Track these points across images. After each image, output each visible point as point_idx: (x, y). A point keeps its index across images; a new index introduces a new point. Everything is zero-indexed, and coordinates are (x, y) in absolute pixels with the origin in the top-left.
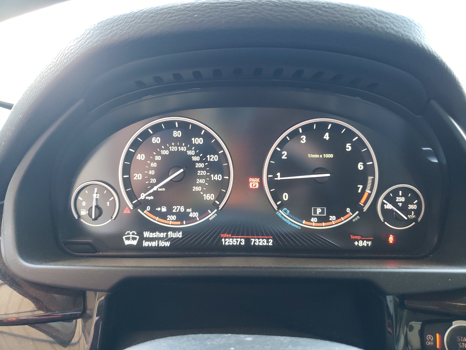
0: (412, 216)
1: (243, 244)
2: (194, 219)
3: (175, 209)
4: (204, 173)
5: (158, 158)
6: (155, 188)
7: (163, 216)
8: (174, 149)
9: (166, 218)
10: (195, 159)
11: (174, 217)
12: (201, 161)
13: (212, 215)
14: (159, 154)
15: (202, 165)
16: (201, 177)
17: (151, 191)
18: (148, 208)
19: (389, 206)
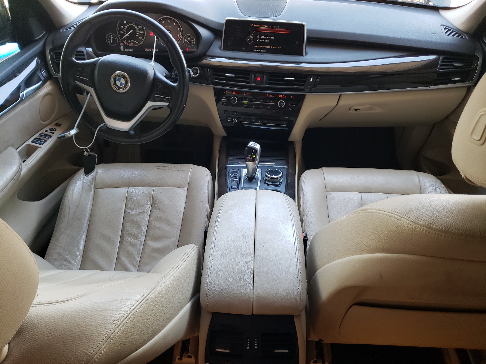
0: (193, 43)
1: (150, 50)
2: (137, 44)
3: (132, 41)
4: (138, 31)
5: (126, 27)
6: (126, 35)
7: (129, 43)
8: (130, 24)
9: (130, 44)
10: (136, 27)
11: (132, 43)
12: (137, 28)
13: (142, 43)
14: (126, 26)
15: (137, 29)
16: (138, 32)
17: (125, 36)
18: (125, 41)
19: (186, 40)
